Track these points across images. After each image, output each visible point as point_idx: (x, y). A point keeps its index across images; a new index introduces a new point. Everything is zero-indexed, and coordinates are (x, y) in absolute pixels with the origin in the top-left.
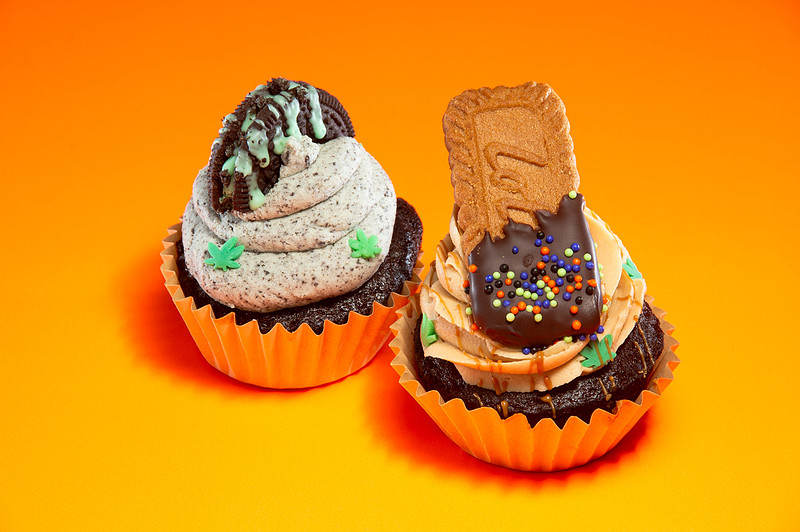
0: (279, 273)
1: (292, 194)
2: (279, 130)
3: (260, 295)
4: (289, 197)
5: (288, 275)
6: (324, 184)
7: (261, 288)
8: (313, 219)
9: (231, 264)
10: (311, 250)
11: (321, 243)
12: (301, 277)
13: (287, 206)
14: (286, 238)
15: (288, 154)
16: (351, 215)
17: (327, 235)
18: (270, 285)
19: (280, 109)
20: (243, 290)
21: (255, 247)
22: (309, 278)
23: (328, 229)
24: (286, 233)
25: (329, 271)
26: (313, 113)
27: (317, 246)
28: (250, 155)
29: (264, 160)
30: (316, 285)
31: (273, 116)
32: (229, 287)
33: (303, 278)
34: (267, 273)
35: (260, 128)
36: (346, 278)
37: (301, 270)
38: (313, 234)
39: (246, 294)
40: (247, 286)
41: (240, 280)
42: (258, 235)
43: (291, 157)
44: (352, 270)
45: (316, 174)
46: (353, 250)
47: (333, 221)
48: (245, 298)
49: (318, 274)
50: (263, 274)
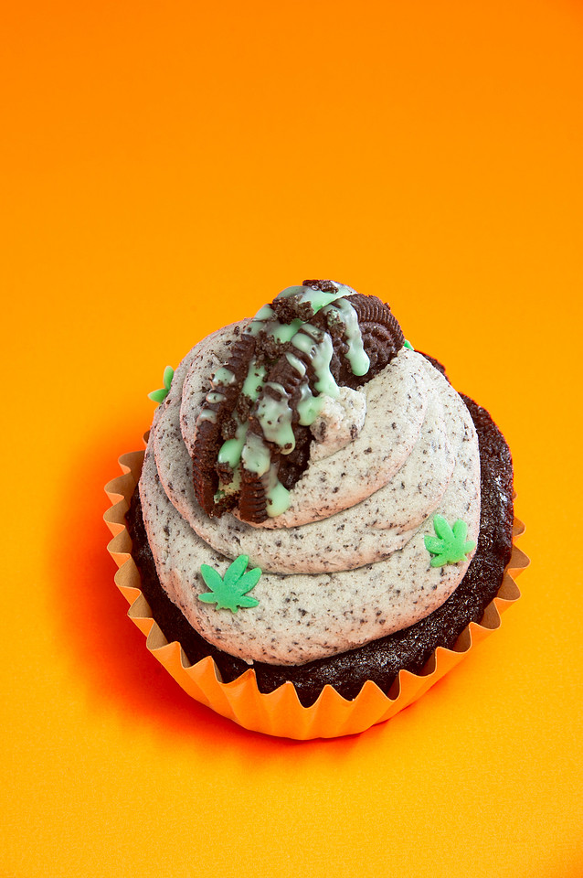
0: (323, 612)
1: (336, 490)
2: (305, 390)
3: (296, 648)
4: (330, 496)
5: (338, 613)
6: (382, 465)
7: (297, 638)
8: (369, 520)
9: (243, 601)
10: (369, 566)
11: (384, 555)
12: (359, 614)
13: (327, 508)
14: (329, 556)
15: (323, 427)
16: (426, 502)
17: (393, 541)
18: (311, 631)
19: (305, 359)
20: (267, 642)
21: (279, 569)
22: (371, 614)
23: (393, 531)
24: (329, 549)
25: (401, 599)
26: (351, 343)
27: (378, 560)
28: (266, 442)
29: (289, 446)
30: (382, 622)
31: (296, 373)
32: (244, 637)
33: (362, 616)
34: (304, 613)
35: (278, 397)
36: (427, 601)
37: (358, 605)
38: (370, 544)
39: (273, 648)
40: (273, 636)
41: (261, 627)
42: (283, 553)
43: (330, 433)
44: (435, 587)
45: (369, 451)
46: (434, 554)
47: (401, 518)
48: (272, 653)
49: (385, 606)
50: (298, 616)
